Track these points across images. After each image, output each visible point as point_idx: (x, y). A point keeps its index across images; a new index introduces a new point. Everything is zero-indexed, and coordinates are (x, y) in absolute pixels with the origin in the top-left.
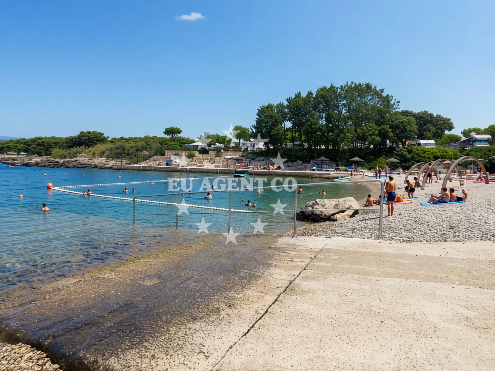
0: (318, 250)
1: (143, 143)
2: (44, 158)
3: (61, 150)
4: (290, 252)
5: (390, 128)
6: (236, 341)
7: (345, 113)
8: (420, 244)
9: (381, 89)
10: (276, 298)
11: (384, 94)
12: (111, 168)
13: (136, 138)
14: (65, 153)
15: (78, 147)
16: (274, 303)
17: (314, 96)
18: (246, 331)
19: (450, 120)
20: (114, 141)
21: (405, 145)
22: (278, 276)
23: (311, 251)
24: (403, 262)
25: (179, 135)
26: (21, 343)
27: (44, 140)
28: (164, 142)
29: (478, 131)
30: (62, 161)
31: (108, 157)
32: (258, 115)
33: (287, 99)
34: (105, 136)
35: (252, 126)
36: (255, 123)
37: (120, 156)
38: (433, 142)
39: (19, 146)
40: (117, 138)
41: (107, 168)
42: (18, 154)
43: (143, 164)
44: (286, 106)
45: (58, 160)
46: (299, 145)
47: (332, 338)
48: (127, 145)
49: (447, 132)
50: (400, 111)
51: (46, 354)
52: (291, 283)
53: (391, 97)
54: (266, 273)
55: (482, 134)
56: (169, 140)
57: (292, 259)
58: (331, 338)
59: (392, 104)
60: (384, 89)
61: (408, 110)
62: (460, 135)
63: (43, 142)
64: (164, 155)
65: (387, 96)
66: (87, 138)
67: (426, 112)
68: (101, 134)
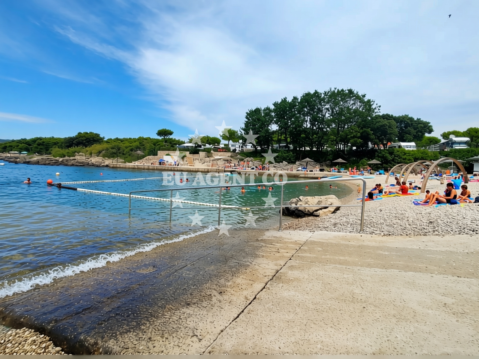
0: (302, 243)
1: (137, 143)
2: (45, 157)
3: (60, 150)
4: (276, 244)
5: (371, 130)
6: (227, 325)
7: (328, 117)
8: (400, 238)
9: (363, 95)
10: (264, 286)
11: (366, 99)
12: (107, 166)
13: (130, 139)
14: (64, 152)
15: (76, 147)
16: (261, 290)
17: (299, 101)
18: (236, 316)
19: (430, 123)
20: (109, 141)
21: (386, 146)
22: (264, 265)
23: (295, 243)
24: (384, 253)
25: (171, 137)
26: (25, 328)
27: (44, 140)
28: (157, 143)
29: (457, 134)
30: (61, 159)
31: (104, 156)
32: (247, 118)
33: (273, 103)
34: (101, 136)
35: (241, 128)
36: (243, 126)
37: (116, 155)
38: (413, 144)
39: (21, 145)
40: (113, 139)
41: (103, 166)
42: (20, 153)
43: (137, 164)
44: (272, 110)
45: (57, 158)
46: (286, 147)
47: (317, 323)
48: (122, 145)
49: (427, 135)
50: (381, 114)
51: (49, 338)
52: (277, 272)
53: (372, 101)
54: (254, 263)
55: (460, 136)
56: (161, 141)
57: (278, 250)
58: (315, 322)
59: (374, 108)
60: (365, 95)
61: (389, 114)
62: (440, 138)
63: (43, 142)
64: (157, 155)
65: (369, 101)
66: (85, 138)
67: (407, 116)
68: (98, 135)
